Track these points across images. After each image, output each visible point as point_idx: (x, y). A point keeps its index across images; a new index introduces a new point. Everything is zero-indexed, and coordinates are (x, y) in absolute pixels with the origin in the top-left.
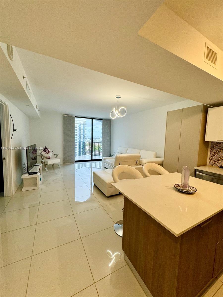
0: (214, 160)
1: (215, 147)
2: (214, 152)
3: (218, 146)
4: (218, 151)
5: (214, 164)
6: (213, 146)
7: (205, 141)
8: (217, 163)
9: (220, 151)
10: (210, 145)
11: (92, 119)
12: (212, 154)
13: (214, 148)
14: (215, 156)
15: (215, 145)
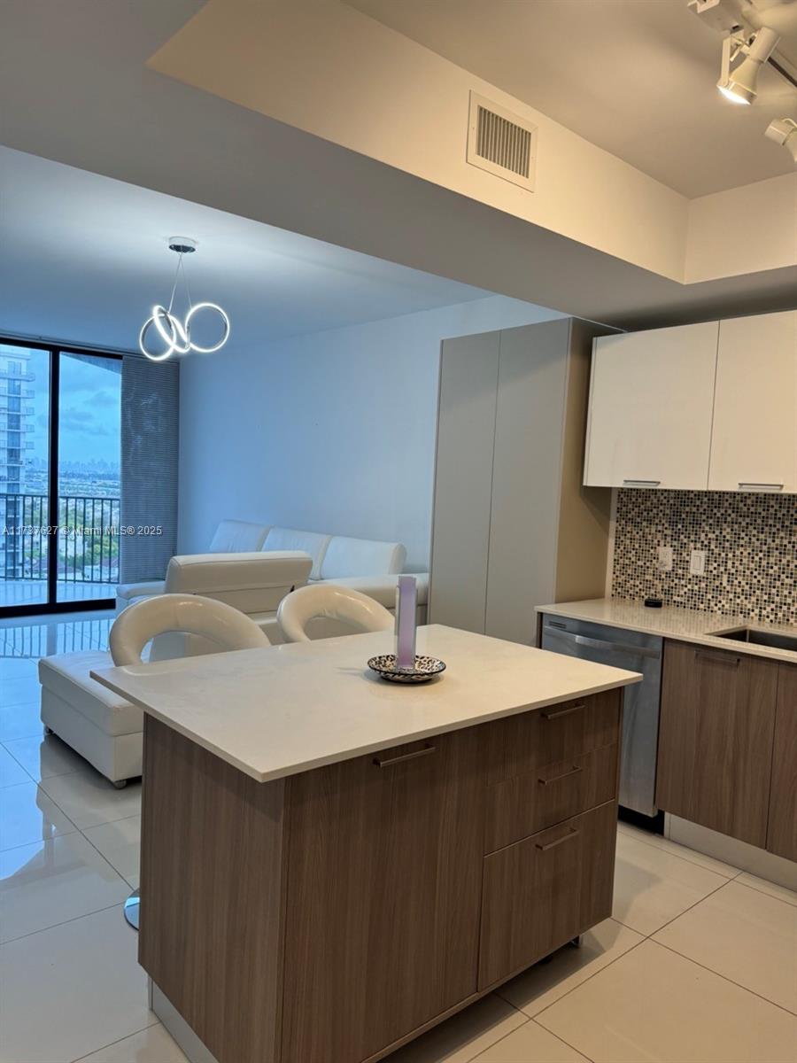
0: (629, 572)
1: (633, 513)
2: (628, 535)
3: (642, 507)
4: (641, 533)
5: (631, 592)
6: (624, 509)
7: (584, 484)
8: (641, 587)
9: (647, 530)
10: (614, 505)
11: (55, 350)
12: (622, 548)
13: (630, 516)
14: (634, 552)
15: (630, 506)
